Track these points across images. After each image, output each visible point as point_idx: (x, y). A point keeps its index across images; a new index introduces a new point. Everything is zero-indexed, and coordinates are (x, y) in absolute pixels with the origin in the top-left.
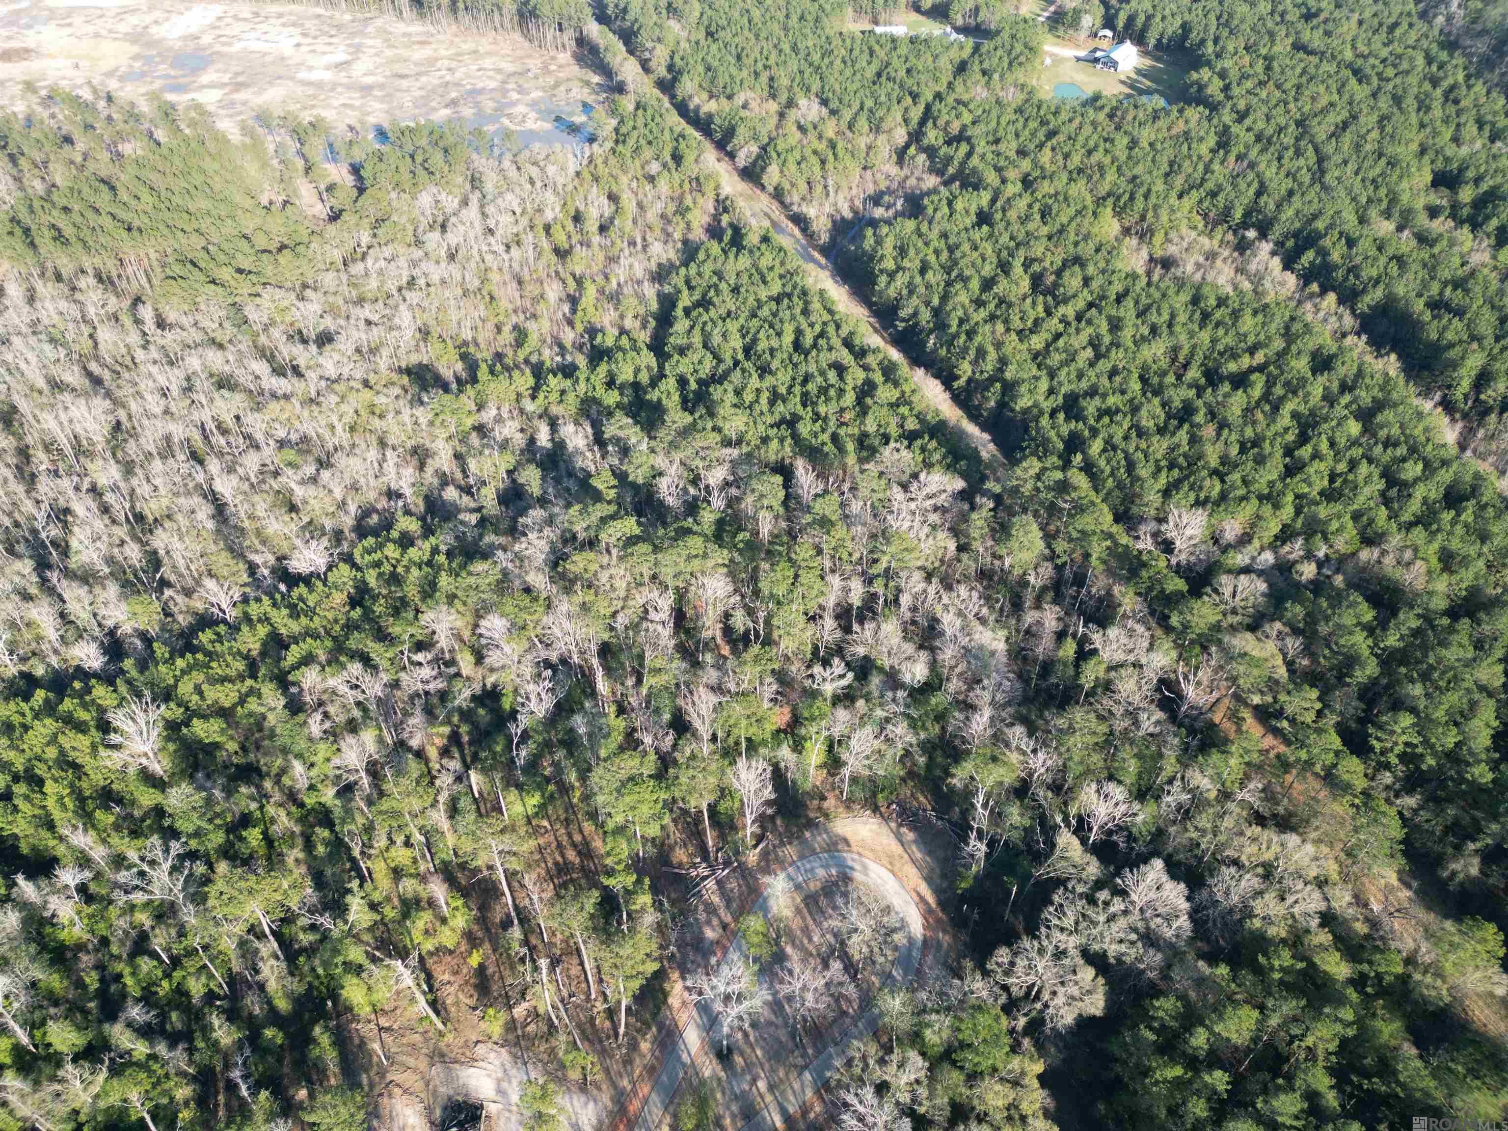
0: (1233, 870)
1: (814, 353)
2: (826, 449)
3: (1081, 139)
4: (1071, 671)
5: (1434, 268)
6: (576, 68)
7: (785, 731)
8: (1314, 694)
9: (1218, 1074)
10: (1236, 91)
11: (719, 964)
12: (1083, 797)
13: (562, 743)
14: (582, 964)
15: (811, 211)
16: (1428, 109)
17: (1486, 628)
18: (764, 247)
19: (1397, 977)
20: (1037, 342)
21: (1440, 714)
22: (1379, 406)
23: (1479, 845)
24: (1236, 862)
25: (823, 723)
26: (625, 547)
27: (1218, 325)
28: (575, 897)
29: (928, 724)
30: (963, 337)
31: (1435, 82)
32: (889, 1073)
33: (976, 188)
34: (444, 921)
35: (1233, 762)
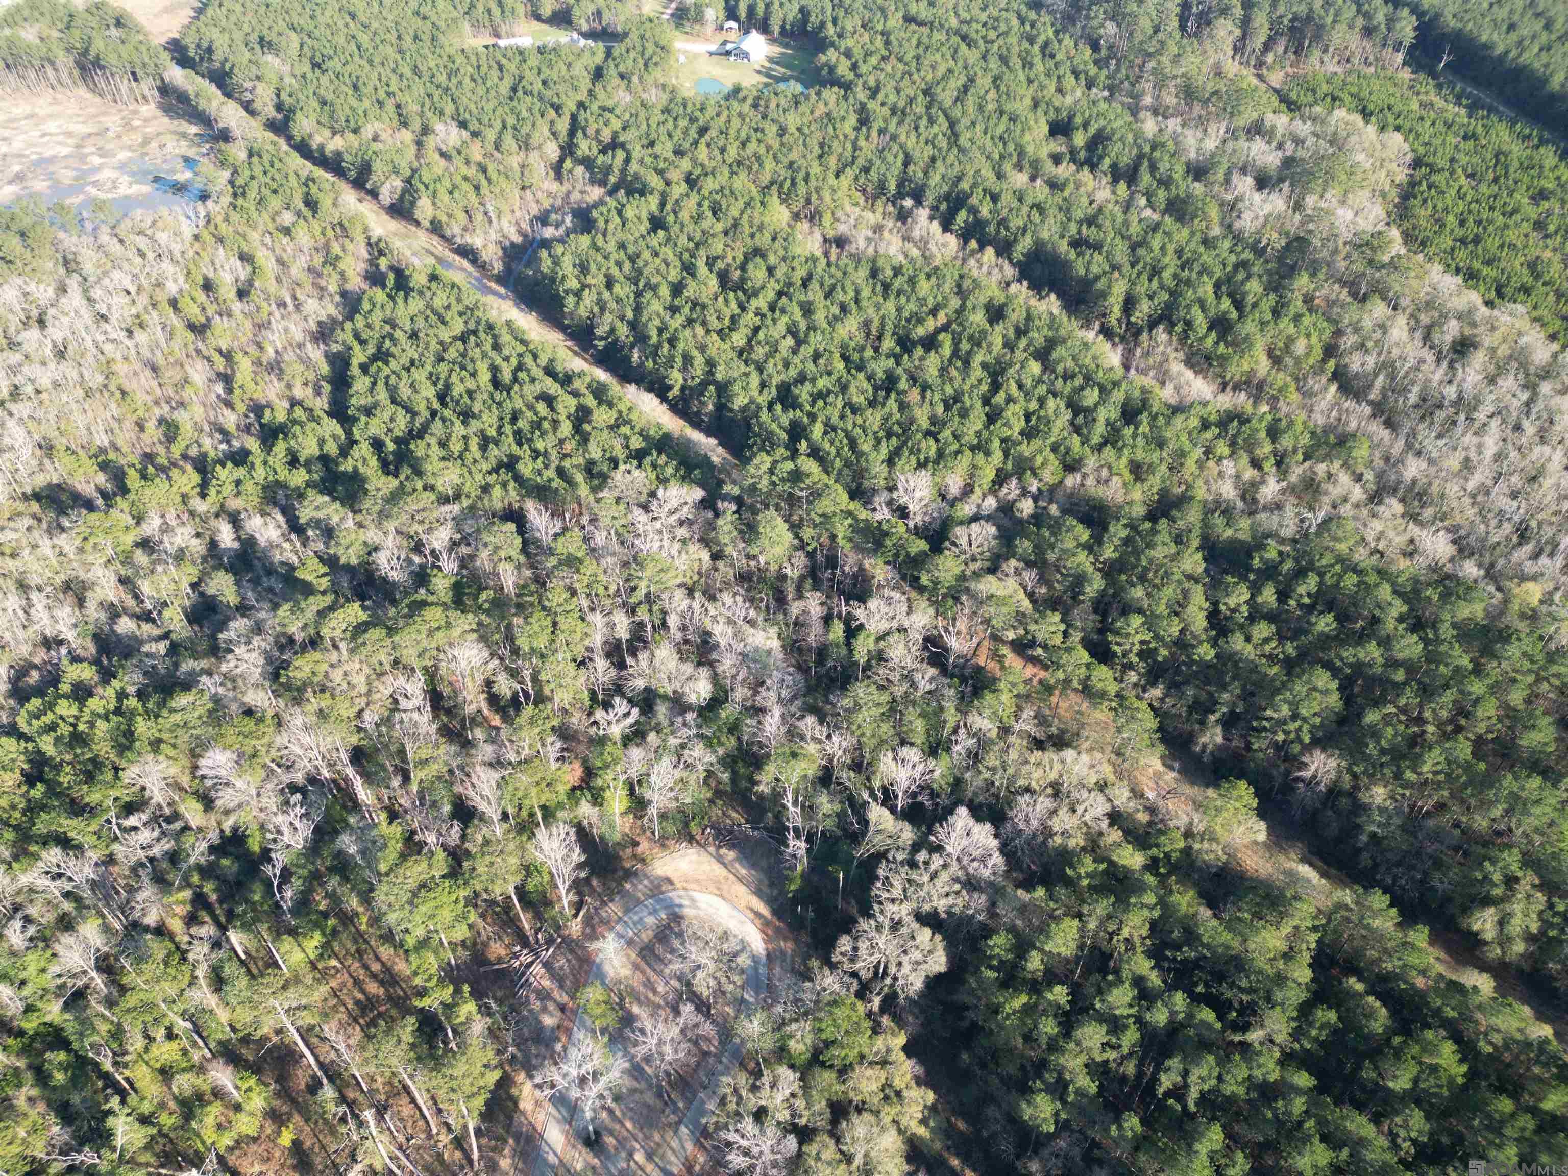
0: (1027, 797)
1: (516, 387)
2: (554, 485)
3: (732, 132)
4: (844, 651)
5: (1068, 210)
6: (166, 120)
7: (580, 788)
8: (1057, 617)
9: (1058, 989)
10: (863, 69)
11: (565, 1049)
12: (883, 768)
13: (331, 870)
14: (413, 1101)
15: (476, 241)
16: (1031, 65)
17: (1181, 524)
18: (434, 285)
19: (1181, 851)
20: (739, 338)
21: (1162, 609)
22: (1051, 344)
23: (1218, 715)
24: (1028, 790)
25: (619, 768)
26: (354, 637)
27: (898, 295)
28: (389, 1031)
29: (724, 739)
30: (666, 346)
31: (1031, 40)
32: (764, 1098)
33: (642, 193)
34: (238, 1108)
35: (1005, 697)
